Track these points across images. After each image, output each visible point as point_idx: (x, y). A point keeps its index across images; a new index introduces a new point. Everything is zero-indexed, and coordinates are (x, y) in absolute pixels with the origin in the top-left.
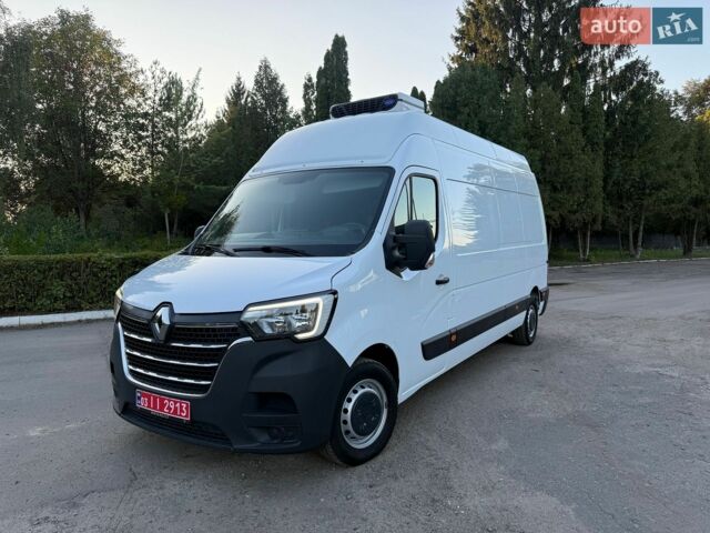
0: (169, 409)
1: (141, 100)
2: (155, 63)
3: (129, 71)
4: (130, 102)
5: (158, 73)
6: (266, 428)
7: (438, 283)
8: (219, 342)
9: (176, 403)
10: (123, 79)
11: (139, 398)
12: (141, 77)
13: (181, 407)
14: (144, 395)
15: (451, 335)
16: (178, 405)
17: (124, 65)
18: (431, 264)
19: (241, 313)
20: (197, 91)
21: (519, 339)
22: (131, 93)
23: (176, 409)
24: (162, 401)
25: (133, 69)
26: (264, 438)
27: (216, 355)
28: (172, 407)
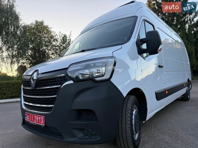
0: (36, 120)
1: (56, 42)
2: (60, 32)
3: (53, 35)
4: (54, 43)
5: (61, 35)
6: (82, 130)
7: (159, 66)
8: (57, 84)
9: (39, 118)
10: (52, 37)
11: (26, 116)
12: (57, 36)
13: (41, 119)
14: (28, 115)
15: (166, 91)
16: (40, 118)
17: (52, 34)
18: (160, 50)
19: (67, 69)
20: (71, 37)
21: (185, 98)
22: (54, 41)
23: (39, 120)
24: (34, 116)
25: (55, 35)
26: (80, 135)
27: (56, 91)
28: (37, 119)
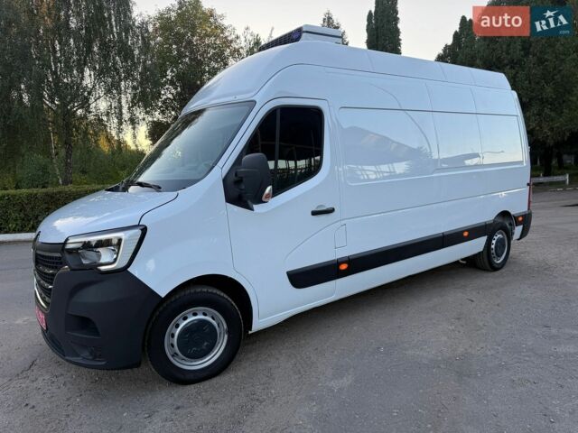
2: (247, 29)
5: (249, 37)
7: (314, 213)
8: (53, 268)
9: (41, 314)
12: (238, 41)
17: (226, 34)
19: (64, 244)
22: (232, 55)
24: (39, 311)
26: (85, 354)
28: (41, 317)
